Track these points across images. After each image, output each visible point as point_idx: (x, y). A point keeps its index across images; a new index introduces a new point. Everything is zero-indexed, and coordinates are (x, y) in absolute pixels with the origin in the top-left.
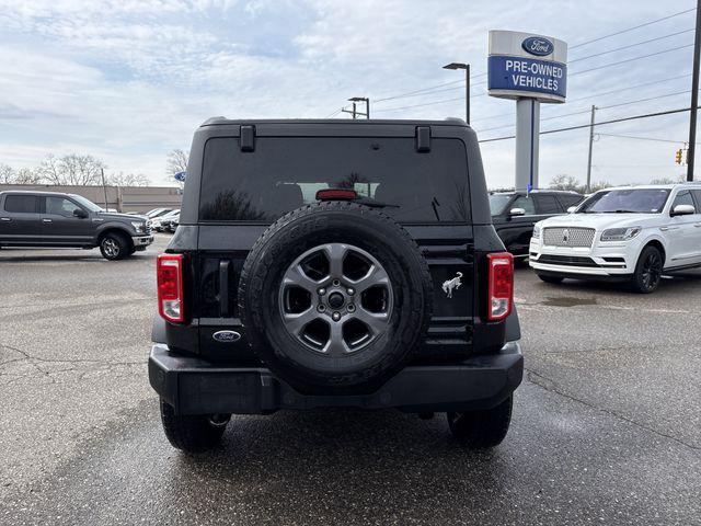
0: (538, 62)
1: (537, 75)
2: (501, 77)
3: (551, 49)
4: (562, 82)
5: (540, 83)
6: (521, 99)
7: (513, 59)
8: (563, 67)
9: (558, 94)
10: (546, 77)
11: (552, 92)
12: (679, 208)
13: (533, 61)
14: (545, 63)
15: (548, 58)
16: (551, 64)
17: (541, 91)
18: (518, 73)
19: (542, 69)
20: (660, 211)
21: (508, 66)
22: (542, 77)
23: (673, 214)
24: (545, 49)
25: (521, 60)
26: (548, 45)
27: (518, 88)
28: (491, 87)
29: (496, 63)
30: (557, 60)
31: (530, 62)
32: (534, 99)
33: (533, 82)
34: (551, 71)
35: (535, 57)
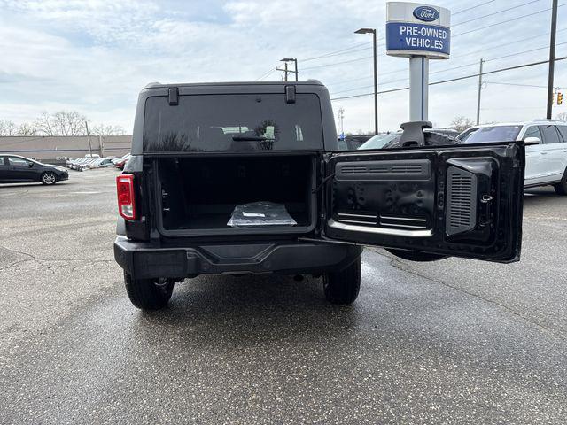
0: (426, 26)
1: (426, 37)
2: (397, 39)
3: (437, 16)
4: (446, 43)
5: (428, 43)
6: (413, 56)
7: (406, 25)
8: (447, 30)
9: (444, 51)
10: (433, 38)
11: (439, 51)
12: (528, 140)
13: (423, 26)
14: (432, 27)
15: (435, 23)
16: (437, 28)
17: (429, 50)
18: (409, 36)
19: (429, 32)
21: (402, 31)
22: (430, 38)
24: (432, 16)
25: (412, 25)
26: (435, 13)
27: (411, 48)
28: (388, 48)
29: (393, 28)
30: (442, 24)
31: (420, 26)
32: (423, 57)
33: (422, 43)
34: (437, 34)
35: (424, 23)
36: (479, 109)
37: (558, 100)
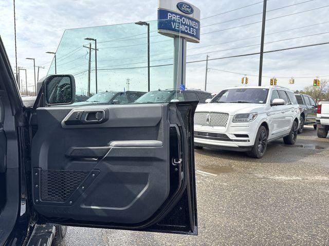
0: (186, 17)
1: (185, 25)
2: (165, 23)
3: (192, 11)
4: (198, 30)
5: (186, 29)
6: (176, 37)
7: (172, 13)
8: (198, 22)
9: (195, 38)
10: (190, 27)
11: (193, 35)
12: (276, 101)
13: (183, 16)
14: (190, 19)
15: (191, 16)
16: (193, 20)
17: (187, 34)
18: (174, 21)
19: (187, 22)
20: (265, 102)
21: (169, 17)
22: (187, 25)
23: (272, 105)
24: (189, 10)
25: (176, 14)
26: (191, 9)
27: (174, 30)
28: (159, 28)
29: (162, 13)
30: (195, 18)
31: (181, 16)
32: (183, 38)
33: (183, 28)
34: (193, 24)
35: (184, 14)
36: (206, 83)
37: (246, 81)
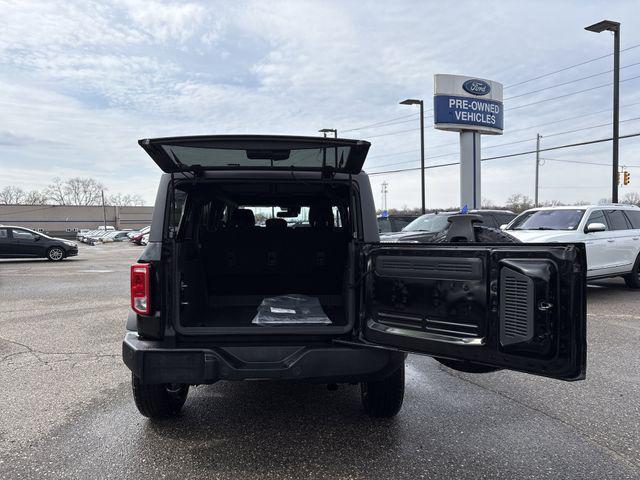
0: (477, 100)
1: (477, 111)
2: (445, 113)
3: (488, 89)
4: (499, 117)
5: (479, 118)
6: (463, 131)
7: (455, 98)
8: (500, 104)
9: (496, 127)
10: (485, 113)
11: (491, 126)
12: (592, 226)
13: (473, 99)
14: (484, 101)
15: (486, 97)
16: (489, 102)
17: (481, 124)
18: (459, 110)
19: (480, 107)
20: (575, 228)
21: (451, 104)
22: (481, 112)
23: (587, 231)
24: (483, 89)
25: (462, 98)
26: (486, 86)
27: (460, 122)
28: (437, 122)
29: (441, 101)
30: (494, 99)
31: (470, 100)
32: (475, 131)
33: (473, 117)
34: (489, 108)
35: (475, 96)
36: (537, 188)
37: (625, 179)
